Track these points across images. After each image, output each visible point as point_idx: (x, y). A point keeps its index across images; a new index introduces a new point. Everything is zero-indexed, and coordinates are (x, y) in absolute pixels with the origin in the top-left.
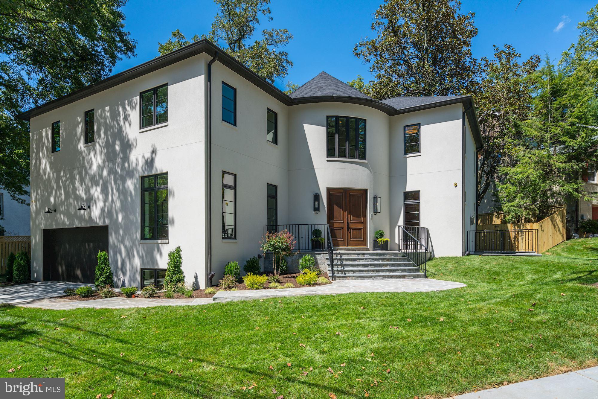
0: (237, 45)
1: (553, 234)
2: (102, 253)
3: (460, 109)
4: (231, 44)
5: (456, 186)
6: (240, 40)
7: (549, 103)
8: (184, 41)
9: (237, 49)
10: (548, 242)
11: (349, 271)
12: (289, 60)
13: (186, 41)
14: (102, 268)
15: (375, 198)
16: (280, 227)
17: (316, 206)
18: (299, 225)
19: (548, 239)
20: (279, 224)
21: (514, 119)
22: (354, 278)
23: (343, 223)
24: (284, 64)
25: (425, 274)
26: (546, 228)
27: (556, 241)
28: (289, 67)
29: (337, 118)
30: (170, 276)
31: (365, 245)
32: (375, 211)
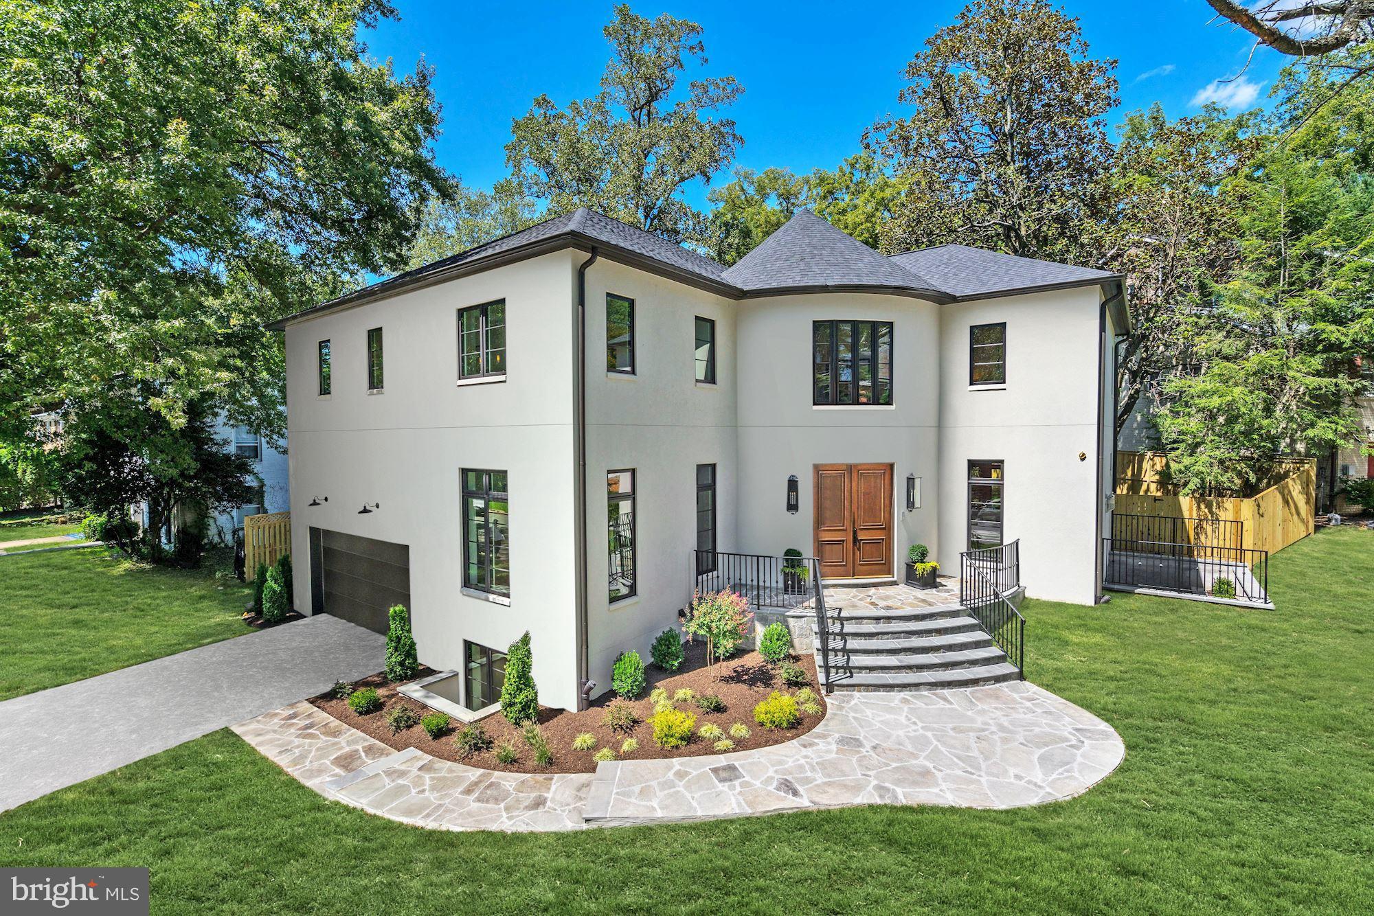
0: (645, 111)
1: (1284, 521)
2: (397, 609)
3: (1094, 299)
4: (636, 109)
5: (1083, 458)
6: (649, 103)
7: (1282, 243)
8: (553, 113)
9: (644, 118)
10: (1274, 538)
11: (861, 668)
12: (738, 134)
13: (558, 112)
14: (398, 637)
15: (910, 481)
16: (720, 556)
17: (793, 502)
18: (758, 557)
19: (1274, 532)
20: (718, 550)
21: (1199, 276)
22: (870, 688)
23: (846, 530)
24: (729, 141)
25: (1021, 671)
26: (1271, 510)
27: (1291, 535)
28: (736, 146)
29: (834, 325)
30: (510, 694)
31: (890, 571)
32: (910, 504)
